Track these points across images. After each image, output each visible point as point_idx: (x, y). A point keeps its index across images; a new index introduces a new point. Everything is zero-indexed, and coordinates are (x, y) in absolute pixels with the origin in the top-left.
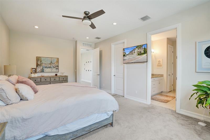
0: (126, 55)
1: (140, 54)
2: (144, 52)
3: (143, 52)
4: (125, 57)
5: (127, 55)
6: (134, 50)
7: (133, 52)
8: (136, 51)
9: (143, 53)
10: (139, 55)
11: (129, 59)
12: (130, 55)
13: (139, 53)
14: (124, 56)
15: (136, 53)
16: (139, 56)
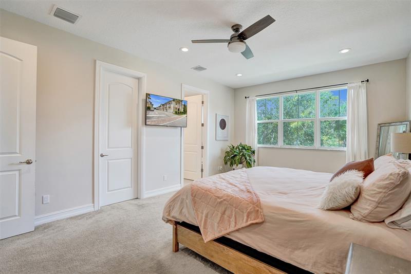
0: (152, 109)
1: (178, 112)
2: (184, 111)
3: (182, 110)
4: (151, 112)
5: (155, 108)
6: (169, 103)
7: (168, 106)
8: (172, 106)
9: (182, 113)
10: (176, 113)
11: (158, 117)
12: (162, 111)
13: (177, 110)
14: (148, 109)
15: (172, 110)
16: (177, 116)
